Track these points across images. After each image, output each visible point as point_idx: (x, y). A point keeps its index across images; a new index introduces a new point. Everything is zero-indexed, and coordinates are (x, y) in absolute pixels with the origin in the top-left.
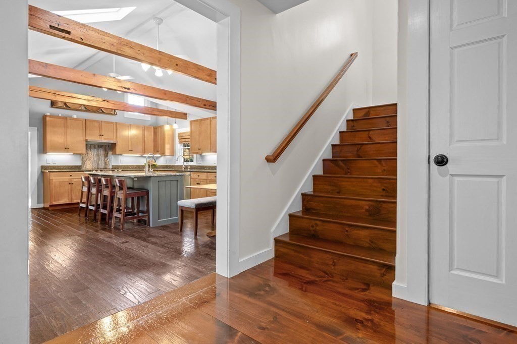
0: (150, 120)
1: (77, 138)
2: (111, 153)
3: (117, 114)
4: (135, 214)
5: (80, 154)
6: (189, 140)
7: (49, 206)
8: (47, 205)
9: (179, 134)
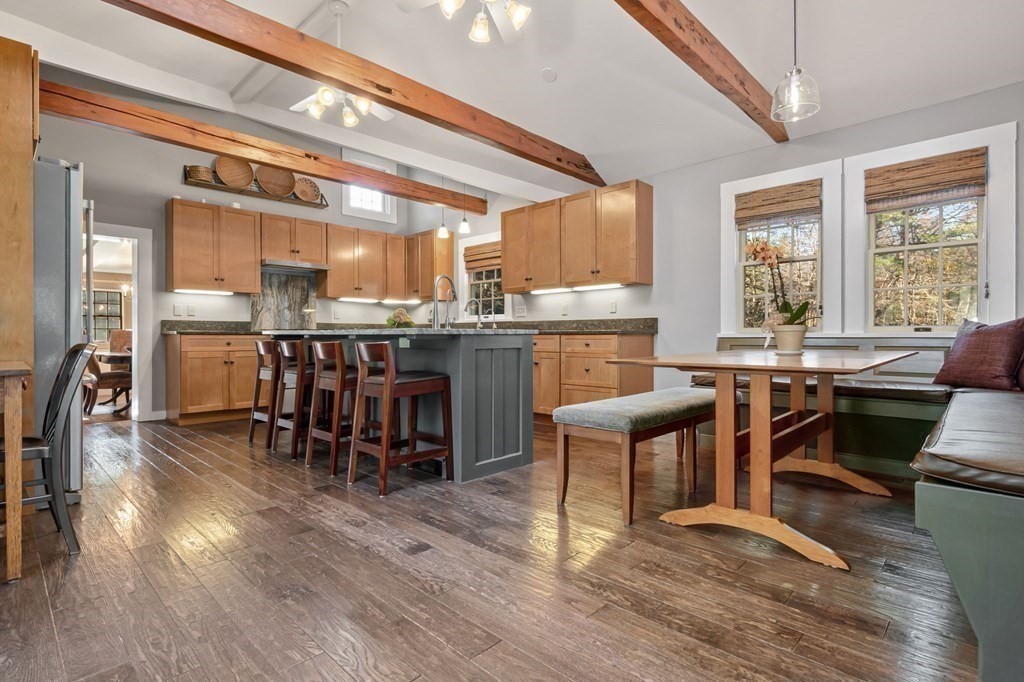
0: (395, 222)
1: (242, 258)
2: (315, 294)
3: (327, 205)
4: (405, 443)
5: (248, 295)
6: (499, 261)
7: (177, 416)
8: (175, 414)
9: (467, 249)
